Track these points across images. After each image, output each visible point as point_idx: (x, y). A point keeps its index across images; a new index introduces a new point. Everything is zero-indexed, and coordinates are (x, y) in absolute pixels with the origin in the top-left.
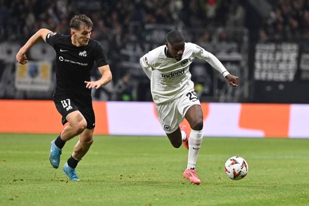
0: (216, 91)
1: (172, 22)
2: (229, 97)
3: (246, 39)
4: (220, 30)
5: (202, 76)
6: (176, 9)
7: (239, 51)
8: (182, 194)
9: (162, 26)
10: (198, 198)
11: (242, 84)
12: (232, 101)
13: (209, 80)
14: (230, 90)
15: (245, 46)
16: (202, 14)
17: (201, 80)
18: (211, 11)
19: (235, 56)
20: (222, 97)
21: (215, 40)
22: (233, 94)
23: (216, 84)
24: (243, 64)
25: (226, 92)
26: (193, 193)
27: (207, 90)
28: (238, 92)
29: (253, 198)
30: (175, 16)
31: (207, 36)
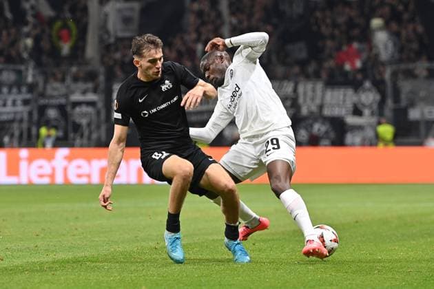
0: (71, 135)
1: (22, 61)
2: (85, 141)
3: (102, 78)
4: (74, 69)
5: (56, 120)
6: (26, 47)
7: (95, 91)
8: (36, 246)
9: (11, 66)
10: (53, 251)
11: (98, 127)
12: (89, 146)
13: (63, 123)
14: (86, 133)
15: (102, 86)
16: (55, 52)
17: (54, 123)
18: (66, 48)
19: (91, 97)
20: (78, 141)
21: (69, 80)
22: (89, 138)
23: (70, 128)
24: (100, 105)
25: (82, 136)
26: (49, 245)
27: (61, 134)
28: (94, 136)
29: (112, 250)
30: (25, 55)
31: (59, 76)
